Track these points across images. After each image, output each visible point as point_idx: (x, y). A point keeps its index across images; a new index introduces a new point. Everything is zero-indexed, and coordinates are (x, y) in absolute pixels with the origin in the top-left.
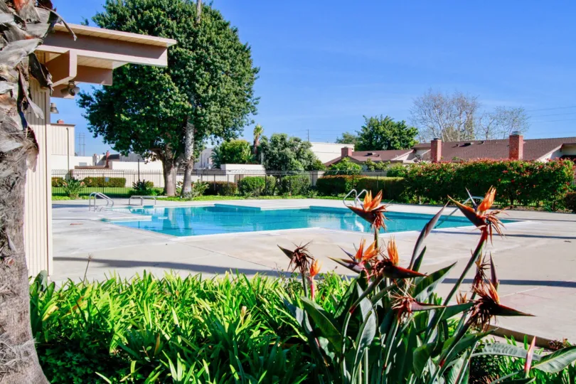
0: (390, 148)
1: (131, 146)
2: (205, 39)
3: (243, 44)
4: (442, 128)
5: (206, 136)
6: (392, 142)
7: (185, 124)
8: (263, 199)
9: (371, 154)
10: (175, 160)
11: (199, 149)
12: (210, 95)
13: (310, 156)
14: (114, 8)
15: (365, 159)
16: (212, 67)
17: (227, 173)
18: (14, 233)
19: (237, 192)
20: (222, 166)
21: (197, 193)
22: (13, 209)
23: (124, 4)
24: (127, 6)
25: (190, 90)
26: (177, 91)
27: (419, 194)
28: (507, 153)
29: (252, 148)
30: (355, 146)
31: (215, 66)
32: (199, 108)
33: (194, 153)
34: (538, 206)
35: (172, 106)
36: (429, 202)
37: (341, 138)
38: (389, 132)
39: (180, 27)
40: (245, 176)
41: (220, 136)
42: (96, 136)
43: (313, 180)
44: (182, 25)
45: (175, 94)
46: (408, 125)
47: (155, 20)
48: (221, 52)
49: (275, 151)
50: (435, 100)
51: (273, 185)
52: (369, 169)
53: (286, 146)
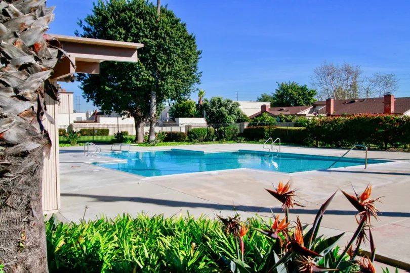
0: (296, 105)
1: (113, 108)
2: (163, 32)
3: (190, 34)
4: (334, 89)
5: (165, 100)
6: (298, 101)
7: (150, 92)
8: (206, 144)
9: (283, 110)
10: (144, 117)
11: (159, 109)
12: (167, 71)
13: (238, 113)
14: (100, 11)
15: (278, 113)
16: (168, 51)
17: (180, 126)
18: (36, 204)
19: (187, 138)
20: (176, 119)
21: (159, 141)
22: (35, 187)
23: (107, 9)
24: (108, 10)
25: (152, 68)
26: (144, 69)
27: (318, 139)
28: (382, 107)
29: (197, 106)
30: (271, 104)
31: (170, 51)
32: (159, 80)
33: (156, 113)
34: (406, 147)
35: (140, 79)
36: (325, 145)
37: (260, 97)
38: (295, 93)
39: (146, 24)
40: (192, 128)
41: (174, 99)
42: (88, 101)
43: (241, 129)
44: (147, 22)
45: (143, 71)
46: (310, 88)
47: (128, 20)
48: (174, 40)
49: (214, 109)
50: (328, 69)
51: (212, 133)
52: (281, 121)
53: (221, 105)
